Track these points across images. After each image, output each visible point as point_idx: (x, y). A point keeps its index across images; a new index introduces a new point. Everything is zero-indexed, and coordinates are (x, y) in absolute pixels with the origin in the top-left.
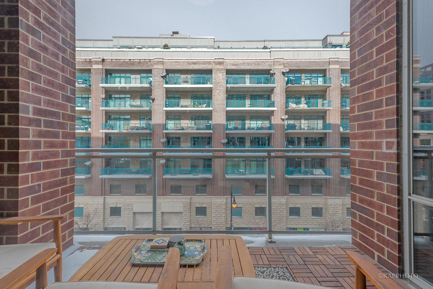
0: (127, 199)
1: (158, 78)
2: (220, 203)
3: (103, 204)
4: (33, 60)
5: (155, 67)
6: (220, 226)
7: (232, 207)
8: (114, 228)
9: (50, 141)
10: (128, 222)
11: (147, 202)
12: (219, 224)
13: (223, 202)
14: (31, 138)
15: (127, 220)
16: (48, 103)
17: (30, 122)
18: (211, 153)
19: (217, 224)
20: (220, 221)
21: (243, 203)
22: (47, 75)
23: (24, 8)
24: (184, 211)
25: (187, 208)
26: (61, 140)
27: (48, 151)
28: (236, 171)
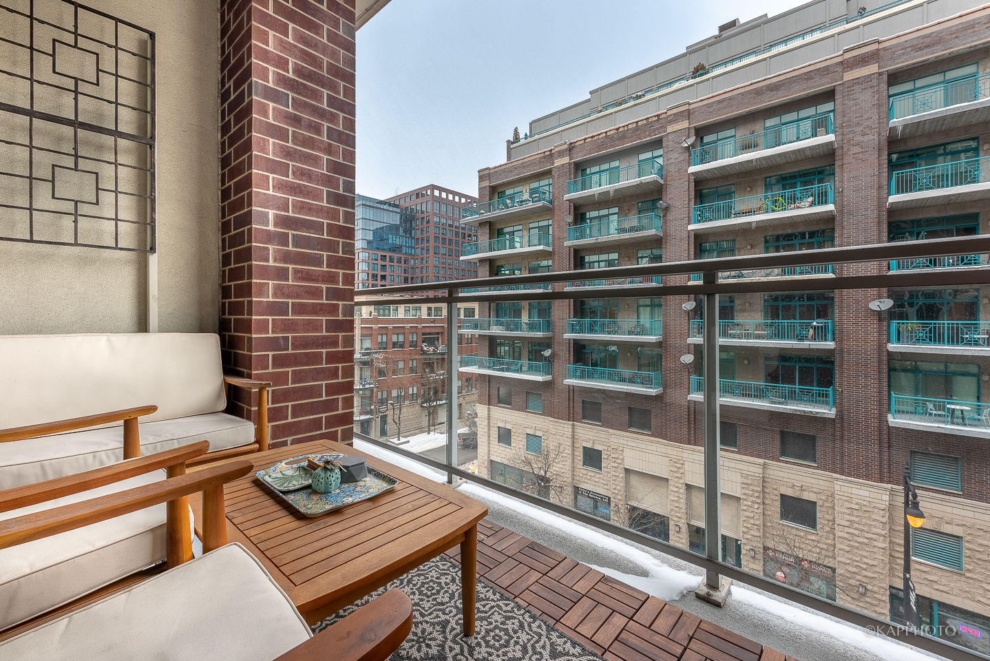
0: (613, 436)
1: (676, 155)
2: (865, 503)
3: (570, 436)
4: (274, 140)
5: (670, 129)
6: (865, 573)
7: (907, 525)
8: (590, 491)
9: (305, 269)
10: (614, 486)
11: (653, 452)
12: (864, 566)
13: (877, 501)
14: (271, 263)
15: (613, 482)
16: (301, 207)
17: (269, 237)
18: (828, 343)
19: (856, 564)
20: (865, 560)
21: (968, 524)
22: (300, 161)
23: (260, 63)
24: (744, 497)
25: (753, 490)
26: (325, 269)
27: (302, 286)
28: (930, 406)
